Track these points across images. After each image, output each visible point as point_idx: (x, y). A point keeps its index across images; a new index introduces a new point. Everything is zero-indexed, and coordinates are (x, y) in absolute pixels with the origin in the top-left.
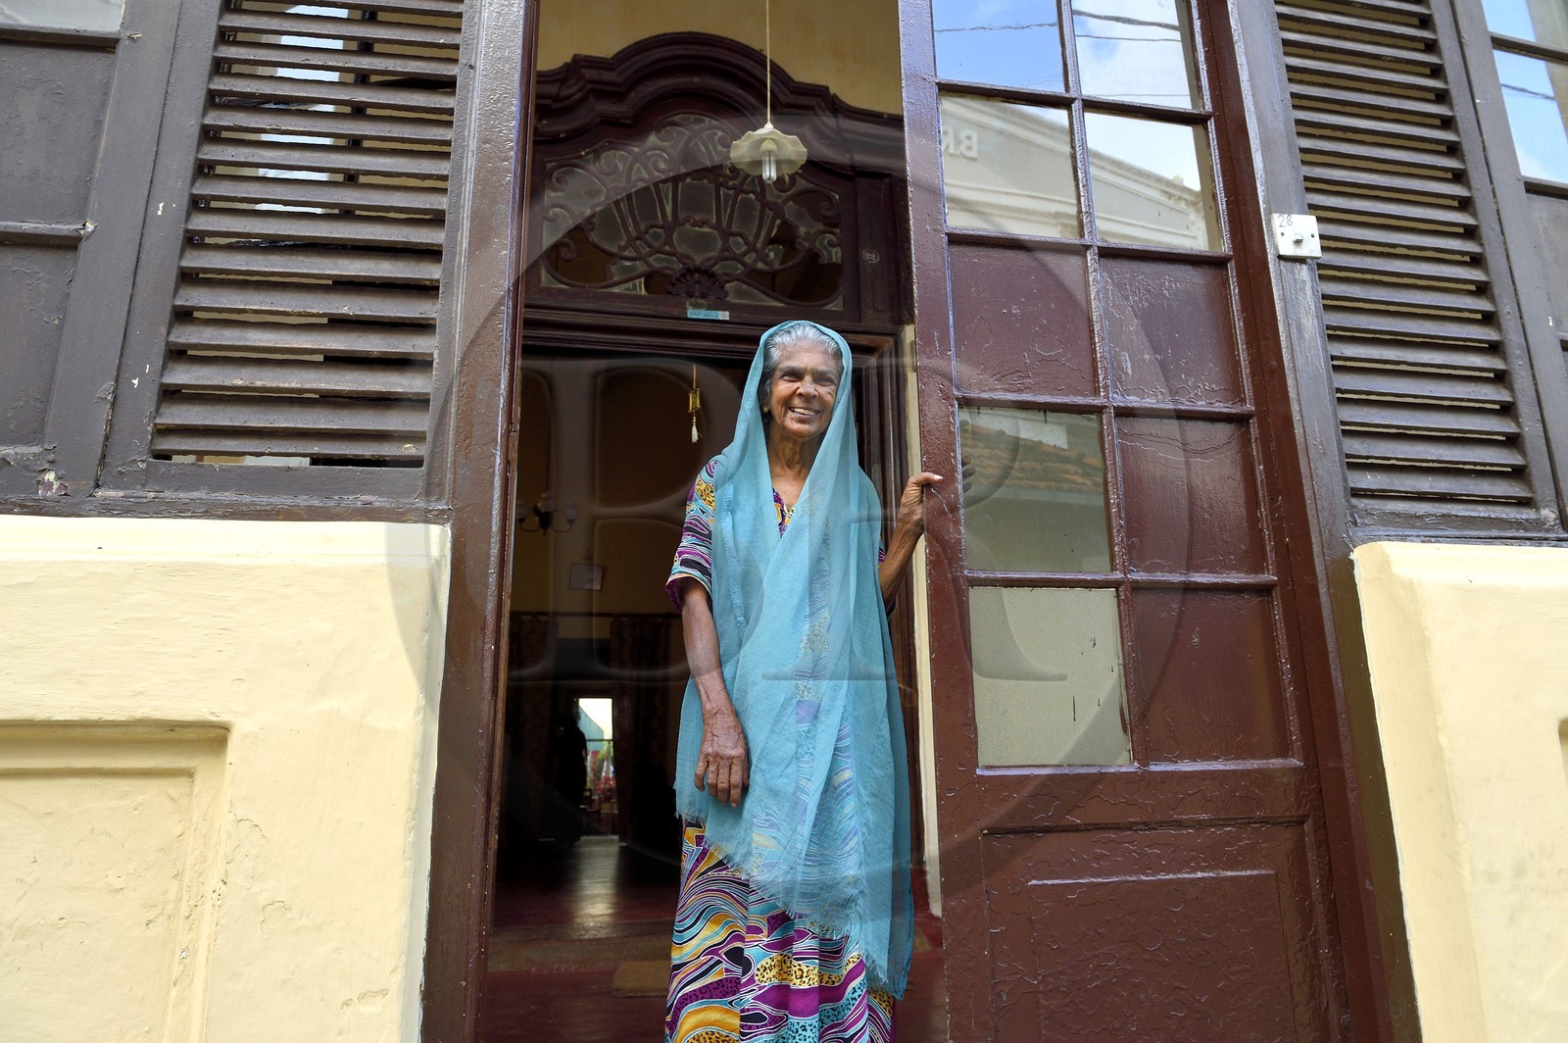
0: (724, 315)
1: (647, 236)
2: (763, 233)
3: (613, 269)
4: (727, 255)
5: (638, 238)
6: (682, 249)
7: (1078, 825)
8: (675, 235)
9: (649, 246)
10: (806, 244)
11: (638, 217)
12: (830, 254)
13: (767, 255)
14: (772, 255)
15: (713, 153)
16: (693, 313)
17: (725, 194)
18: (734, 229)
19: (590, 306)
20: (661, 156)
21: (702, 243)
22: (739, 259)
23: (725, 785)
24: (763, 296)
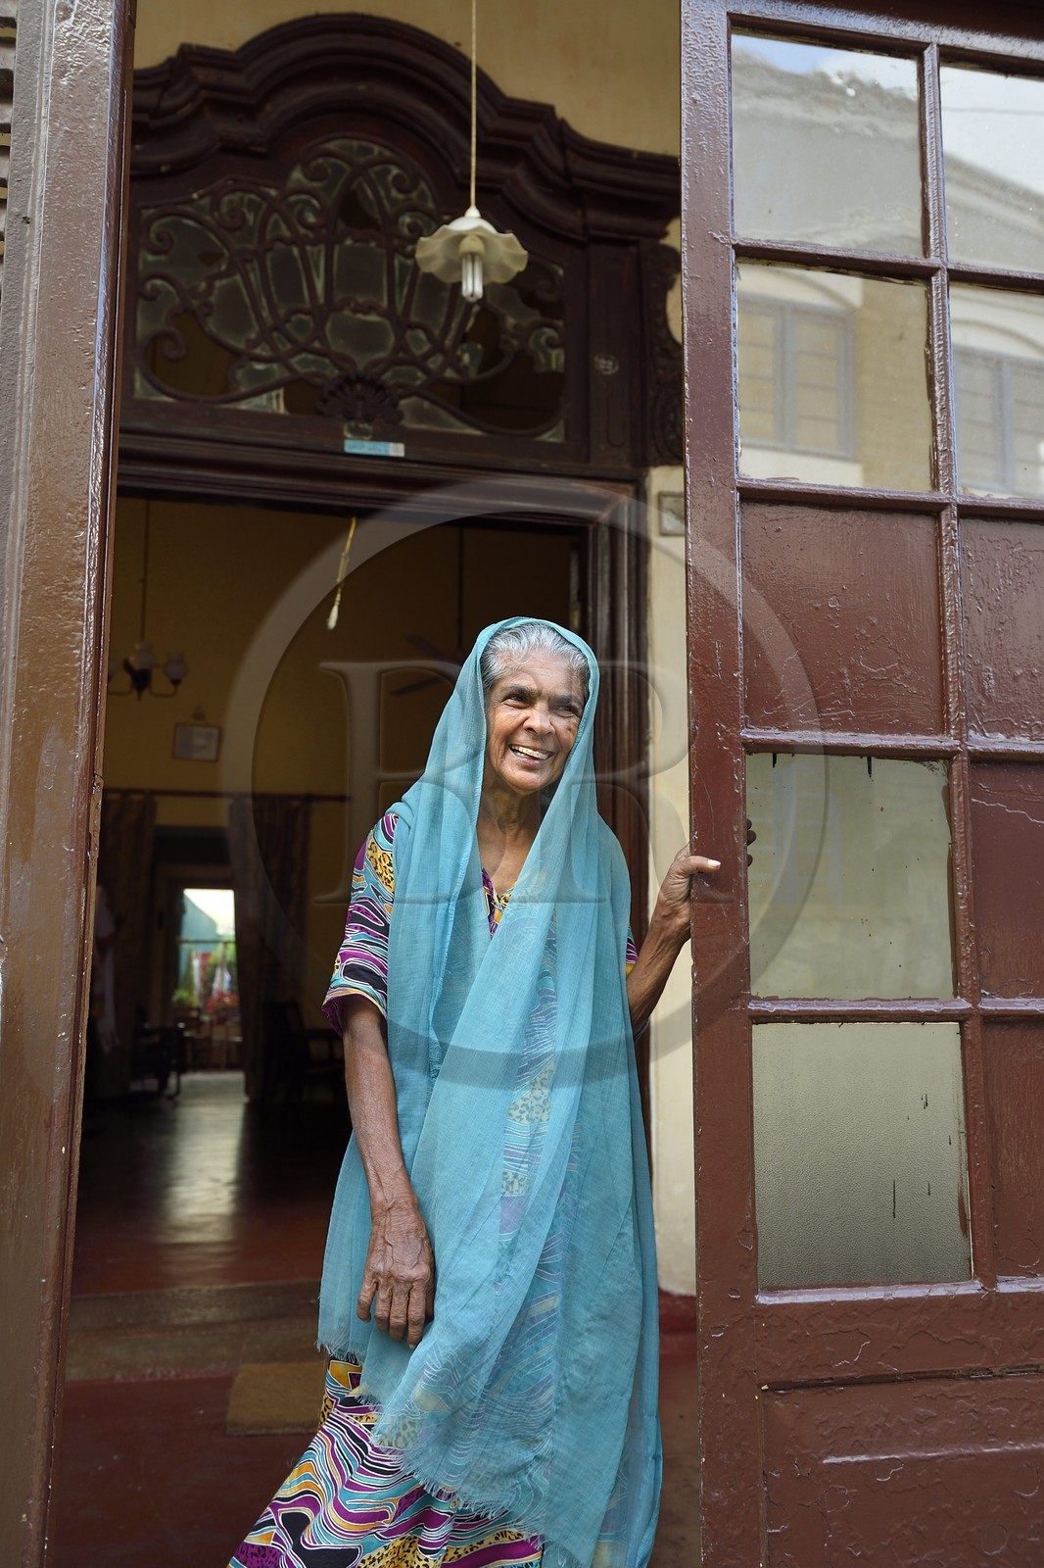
0: (396, 450)
1: (288, 326)
2: (454, 325)
3: (240, 374)
4: (401, 356)
5: (276, 329)
6: (338, 346)
7: (894, 1375)
8: (329, 326)
9: (291, 340)
10: (515, 343)
11: (275, 297)
12: (548, 358)
13: (460, 359)
14: (466, 358)
15: (385, 202)
16: (354, 446)
17: (401, 264)
18: (414, 318)
19: (206, 432)
20: (308, 203)
21: (367, 337)
22: (420, 363)
23: (401, 1321)
24: (452, 420)
